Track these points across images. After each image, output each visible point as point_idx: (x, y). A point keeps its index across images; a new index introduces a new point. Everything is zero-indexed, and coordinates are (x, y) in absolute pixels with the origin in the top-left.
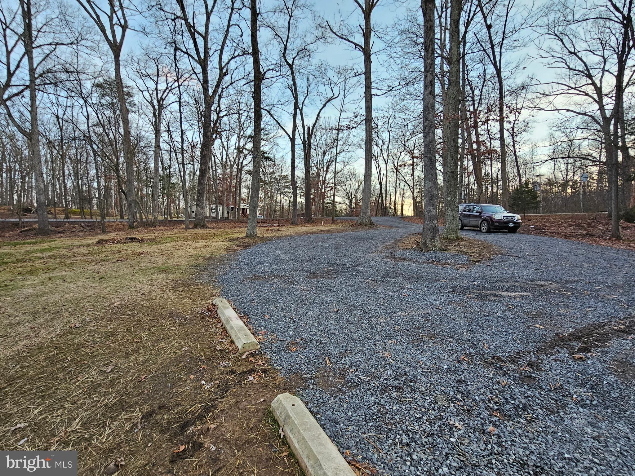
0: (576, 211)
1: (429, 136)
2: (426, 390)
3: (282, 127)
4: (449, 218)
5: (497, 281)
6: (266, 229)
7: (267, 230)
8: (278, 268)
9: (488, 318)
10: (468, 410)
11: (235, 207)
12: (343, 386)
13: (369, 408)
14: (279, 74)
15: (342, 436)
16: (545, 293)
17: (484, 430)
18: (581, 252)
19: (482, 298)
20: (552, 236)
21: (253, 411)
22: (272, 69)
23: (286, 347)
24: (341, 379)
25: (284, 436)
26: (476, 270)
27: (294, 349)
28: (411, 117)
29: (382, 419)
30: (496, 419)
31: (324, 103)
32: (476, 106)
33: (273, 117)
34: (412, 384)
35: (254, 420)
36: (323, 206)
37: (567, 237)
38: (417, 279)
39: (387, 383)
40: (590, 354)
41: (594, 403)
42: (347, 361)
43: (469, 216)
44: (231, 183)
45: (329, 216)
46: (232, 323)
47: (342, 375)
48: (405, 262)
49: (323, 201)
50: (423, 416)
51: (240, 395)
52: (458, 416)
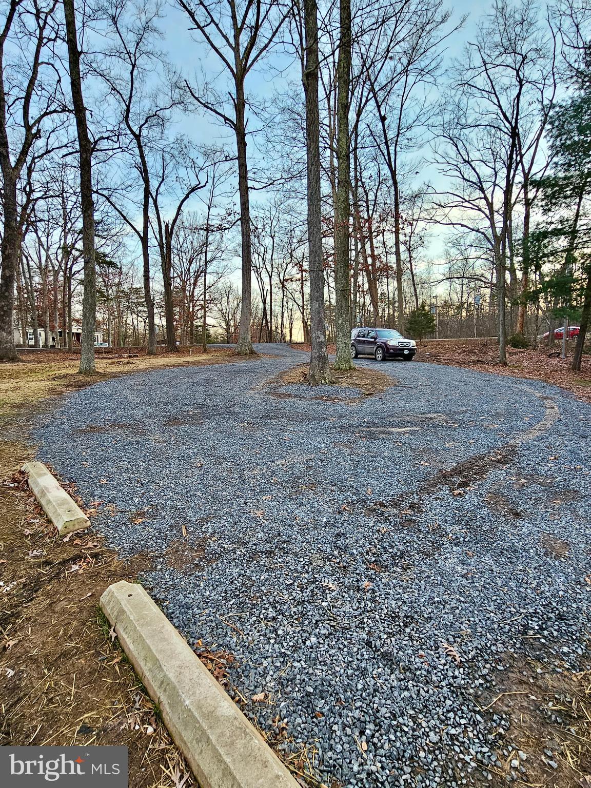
0: (470, 337)
1: (314, 246)
2: (301, 550)
3: (128, 221)
4: (341, 345)
5: (388, 416)
6: (110, 361)
7: (113, 363)
8: (126, 415)
9: (375, 459)
10: (345, 567)
11: (65, 332)
12: (201, 560)
13: (232, 582)
14: (116, 145)
15: (195, 623)
16: (434, 426)
17: (359, 587)
18: (471, 380)
19: (371, 436)
20: (446, 363)
21: (74, 612)
22: (108, 138)
23: (129, 520)
24: (200, 551)
25: (116, 637)
26: (368, 405)
27: (140, 521)
28: (298, 221)
29: (246, 594)
30: (373, 572)
31: (186, 192)
32: (371, 212)
33: (114, 206)
34: (285, 546)
35: (75, 623)
36: (192, 330)
37: (461, 364)
38: (301, 418)
39: (255, 549)
40: (468, 489)
41: (466, 540)
42: (209, 527)
43: (364, 342)
44: (56, 297)
45: (200, 343)
46: (50, 496)
47: (201, 547)
48: (290, 399)
49: (192, 323)
50: (295, 581)
51: (56, 593)
52: (333, 575)
